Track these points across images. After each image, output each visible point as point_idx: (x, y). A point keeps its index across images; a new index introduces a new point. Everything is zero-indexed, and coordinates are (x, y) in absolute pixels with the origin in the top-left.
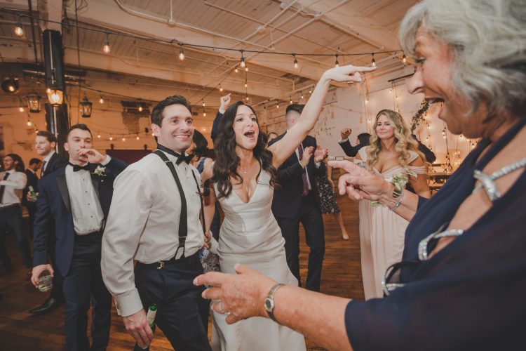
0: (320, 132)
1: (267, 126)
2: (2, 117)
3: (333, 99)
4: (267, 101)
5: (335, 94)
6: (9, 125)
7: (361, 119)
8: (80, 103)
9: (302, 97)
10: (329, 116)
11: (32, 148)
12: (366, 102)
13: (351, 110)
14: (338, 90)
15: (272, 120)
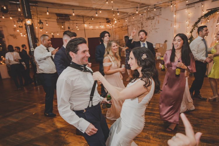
0: (152, 30)
1: (128, 26)
2: (1, 22)
3: (160, 13)
4: (126, 14)
5: (161, 10)
6: (5, 27)
7: (172, 24)
8: (38, 23)
9: (145, 11)
10: (157, 22)
11: (17, 37)
12: (174, 16)
13: (167, 20)
14: (162, 8)
15: (130, 23)
